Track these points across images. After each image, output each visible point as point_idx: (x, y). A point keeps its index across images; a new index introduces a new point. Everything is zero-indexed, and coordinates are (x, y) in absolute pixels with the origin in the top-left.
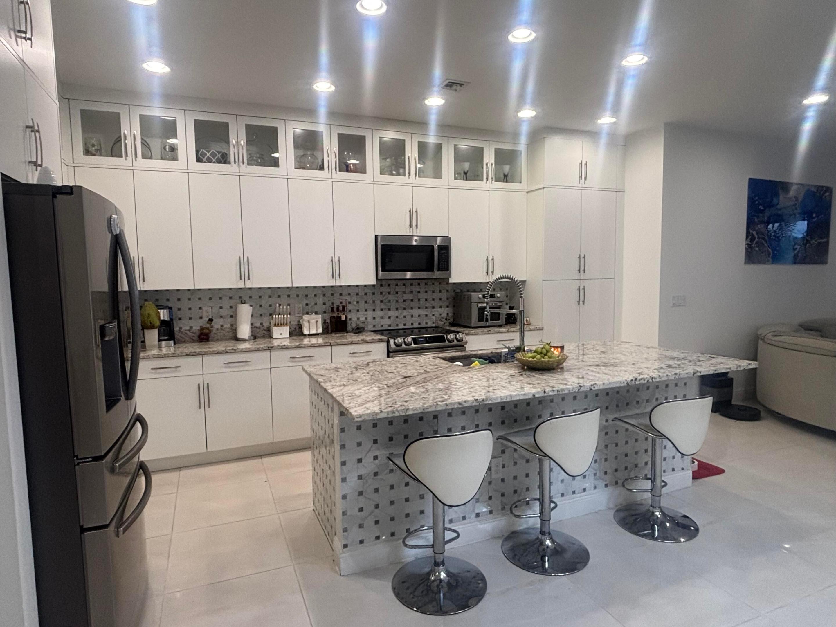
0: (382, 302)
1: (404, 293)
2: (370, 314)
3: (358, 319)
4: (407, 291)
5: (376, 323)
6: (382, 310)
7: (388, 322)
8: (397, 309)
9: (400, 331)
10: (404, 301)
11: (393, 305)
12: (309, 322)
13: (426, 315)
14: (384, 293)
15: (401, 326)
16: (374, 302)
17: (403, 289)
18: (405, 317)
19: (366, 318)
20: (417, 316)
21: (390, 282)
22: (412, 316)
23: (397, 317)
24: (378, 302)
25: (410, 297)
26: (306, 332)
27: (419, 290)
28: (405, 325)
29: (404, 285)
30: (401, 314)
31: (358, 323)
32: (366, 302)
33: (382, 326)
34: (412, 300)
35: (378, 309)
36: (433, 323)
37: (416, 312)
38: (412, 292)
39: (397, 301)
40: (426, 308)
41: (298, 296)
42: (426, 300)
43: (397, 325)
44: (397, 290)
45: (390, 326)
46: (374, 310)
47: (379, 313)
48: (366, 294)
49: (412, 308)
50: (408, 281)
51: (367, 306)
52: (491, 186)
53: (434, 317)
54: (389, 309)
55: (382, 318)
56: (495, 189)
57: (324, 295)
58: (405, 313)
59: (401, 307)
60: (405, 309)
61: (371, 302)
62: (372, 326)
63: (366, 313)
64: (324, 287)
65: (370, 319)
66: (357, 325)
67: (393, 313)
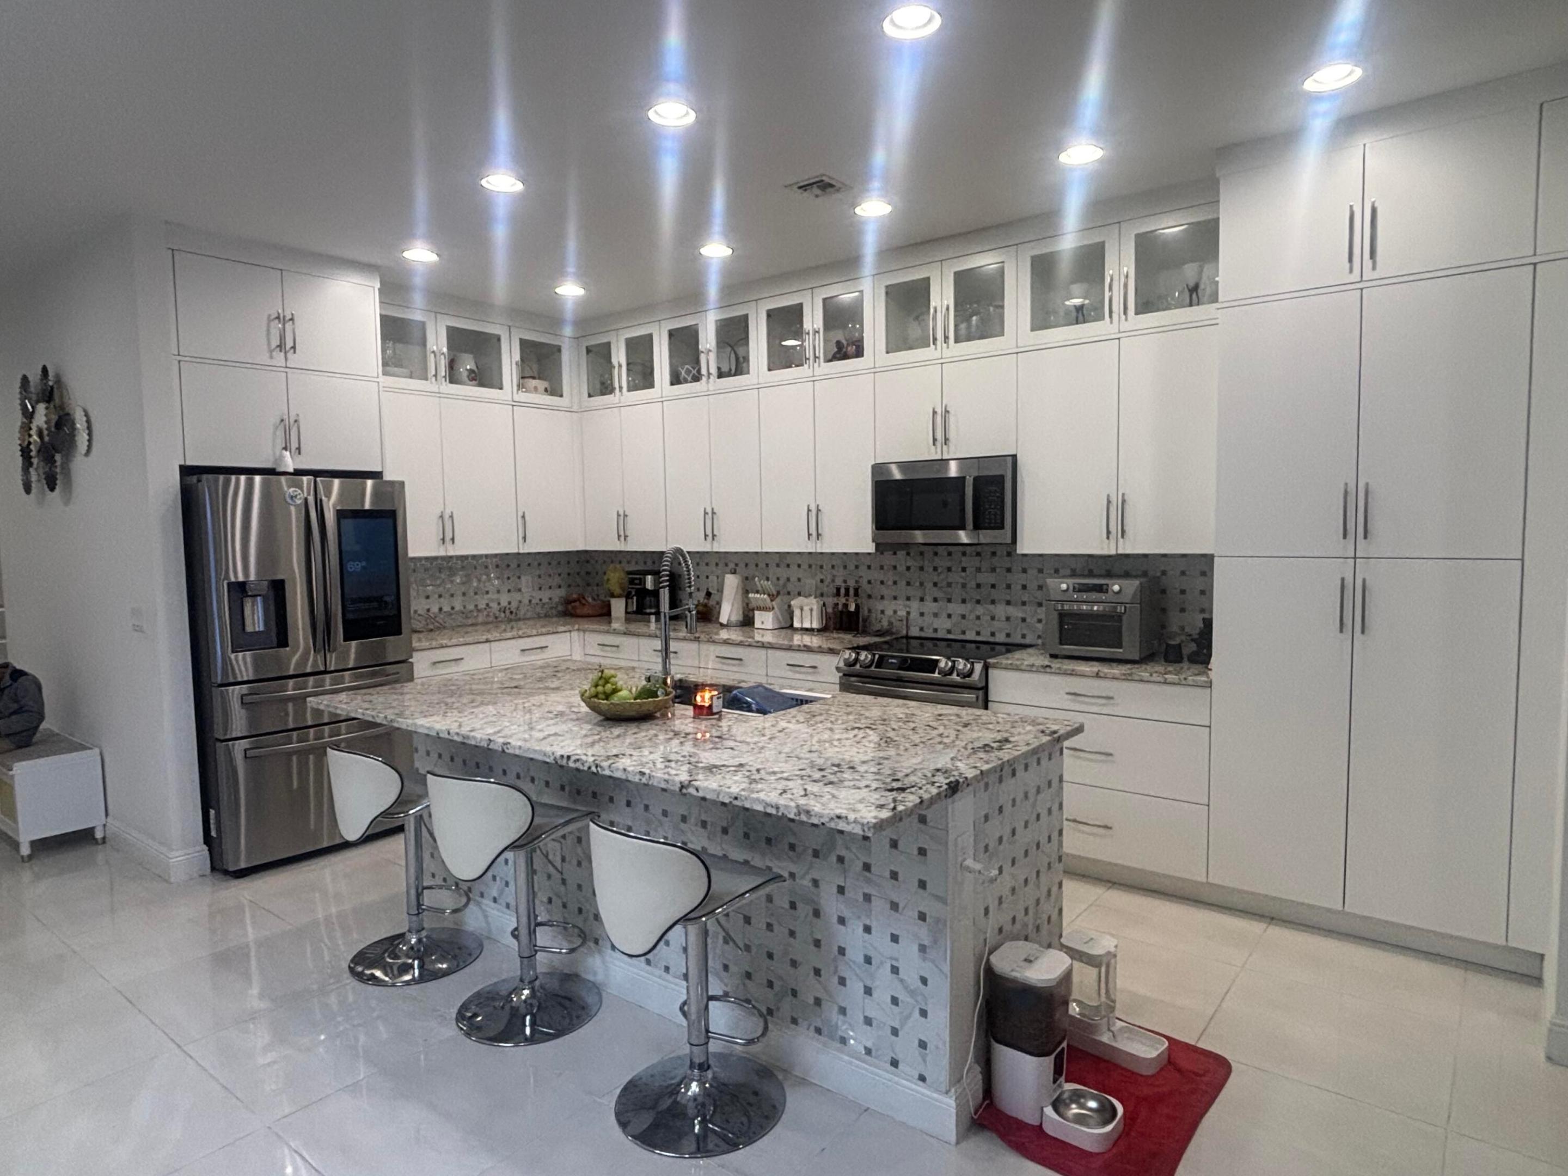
0: (935, 584)
1: (979, 570)
2: (915, 606)
3: (895, 612)
4: (985, 565)
5: (925, 625)
6: (935, 600)
7: (948, 624)
8: (964, 601)
9: (968, 645)
10: (978, 586)
11: (957, 592)
12: (802, 609)
13: (1024, 620)
14: (940, 570)
15: (970, 636)
16: (922, 584)
17: (976, 561)
18: (978, 618)
19: (908, 613)
20: (1004, 619)
21: (951, 549)
22: (993, 618)
23: (963, 617)
24: (929, 585)
25: (990, 578)
26: (797, 624)
27: (1008, 565)
28: (978, 633)
29: (978, 554)
30: (971, 611)
31: (893, 620)
32: (908, 584)
33: (936, 630)
34: (993, 586)
35: (928, 598)
36: (1039, 637)
37: (1001, 610)
38: (993, 570)
39: (964, 586)
40: (1024, 603)
41: (810, 566)
42: (1024, 587)
43: (964, 633)
44: (964, 565)
45: (949, 632)
46: (922, 600)
47: (930, 606)
48: (908, 568)
49: (993, 602)
50: (986, 548)
51: (910, 591)
52: (1125, 326)
53: (1039, 626)
54: (949, 601)
55: (936, 615)
56: (1134, 334)
57: (845, 567)
58: (980, 610)
59: (972, 598)
60: (978, 602)
61: (918, 584)
62: (918, 629)
63: (908, 603)
64: (845, 554)
65: (914, 614)
66: (890, 623)
67: (956, 608)
